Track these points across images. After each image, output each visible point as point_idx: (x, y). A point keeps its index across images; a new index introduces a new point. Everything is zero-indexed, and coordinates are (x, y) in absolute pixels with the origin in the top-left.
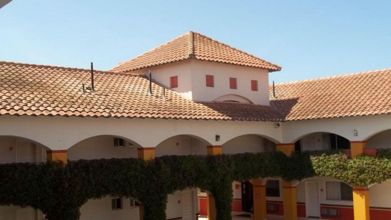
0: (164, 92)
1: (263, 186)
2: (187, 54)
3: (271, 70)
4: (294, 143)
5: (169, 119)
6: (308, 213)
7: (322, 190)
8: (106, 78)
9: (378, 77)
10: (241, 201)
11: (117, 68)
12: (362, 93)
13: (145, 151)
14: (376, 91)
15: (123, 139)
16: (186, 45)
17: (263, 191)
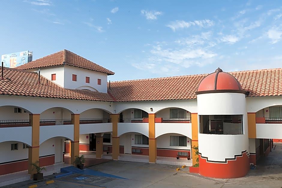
0: (47, 83)
1: (102, 137)
2: (62, 62)
3: (109, 74)
4: (119, 113)
5: (50, 98)
6: (125, 151)
7: (133, 139)
8: (11, 72)
9: (163, 81)
10: (89, 145)
11: (19, 67)
12: (155, 89)
13: (33, 116)
14: (163, 88)
15: (20, 108)
16: (62, 56)
17: (102, 139)
